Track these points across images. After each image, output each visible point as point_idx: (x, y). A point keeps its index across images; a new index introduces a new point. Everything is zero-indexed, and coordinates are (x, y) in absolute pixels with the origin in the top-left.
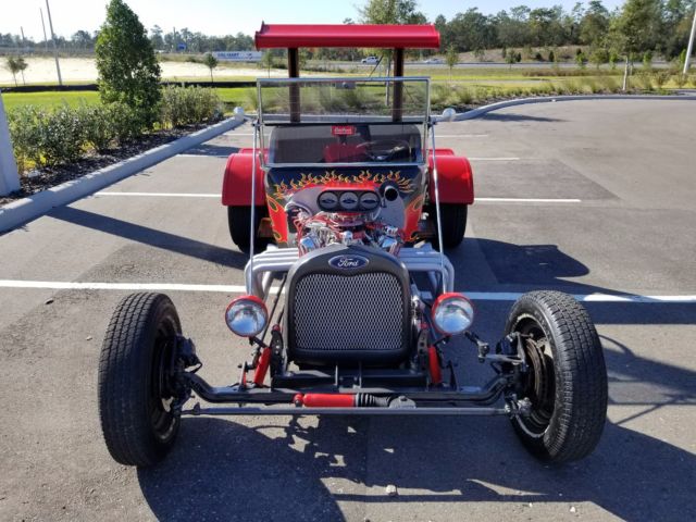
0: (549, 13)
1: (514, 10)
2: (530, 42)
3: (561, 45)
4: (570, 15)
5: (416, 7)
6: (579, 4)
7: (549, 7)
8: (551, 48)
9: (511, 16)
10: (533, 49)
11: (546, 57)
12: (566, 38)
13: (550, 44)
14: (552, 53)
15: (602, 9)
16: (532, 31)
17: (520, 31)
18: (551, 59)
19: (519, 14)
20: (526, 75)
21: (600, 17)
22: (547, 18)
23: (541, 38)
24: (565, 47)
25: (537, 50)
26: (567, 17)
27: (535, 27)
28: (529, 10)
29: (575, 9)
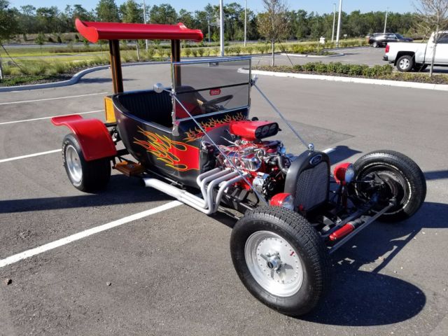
0: (50, 11)
1: (24, 8)
2: (42, 30)
3: (64, 32)
4: (64, 13)
5: (10, 5)
6: (68, 6)
7: (49, 7)
8: (57, 34)
9: (22, 12)
10: (45, 35)
11: (56, 40)
12: (65, 27)
13: (56, 32)
14: (59, 38)
15: (83, 10)
16: (41, 23)
17: (32, 22)
18: (60, 42)
19: (28, 11)
20: (52, 52)
21: (84, 14)
22: (49, 15)
23: (48, 27)
24: (67, 34)
25: (48, 35)
26: (63, 14)
27: (42, 20)
28: (34, 9)
29: (67, 9)
